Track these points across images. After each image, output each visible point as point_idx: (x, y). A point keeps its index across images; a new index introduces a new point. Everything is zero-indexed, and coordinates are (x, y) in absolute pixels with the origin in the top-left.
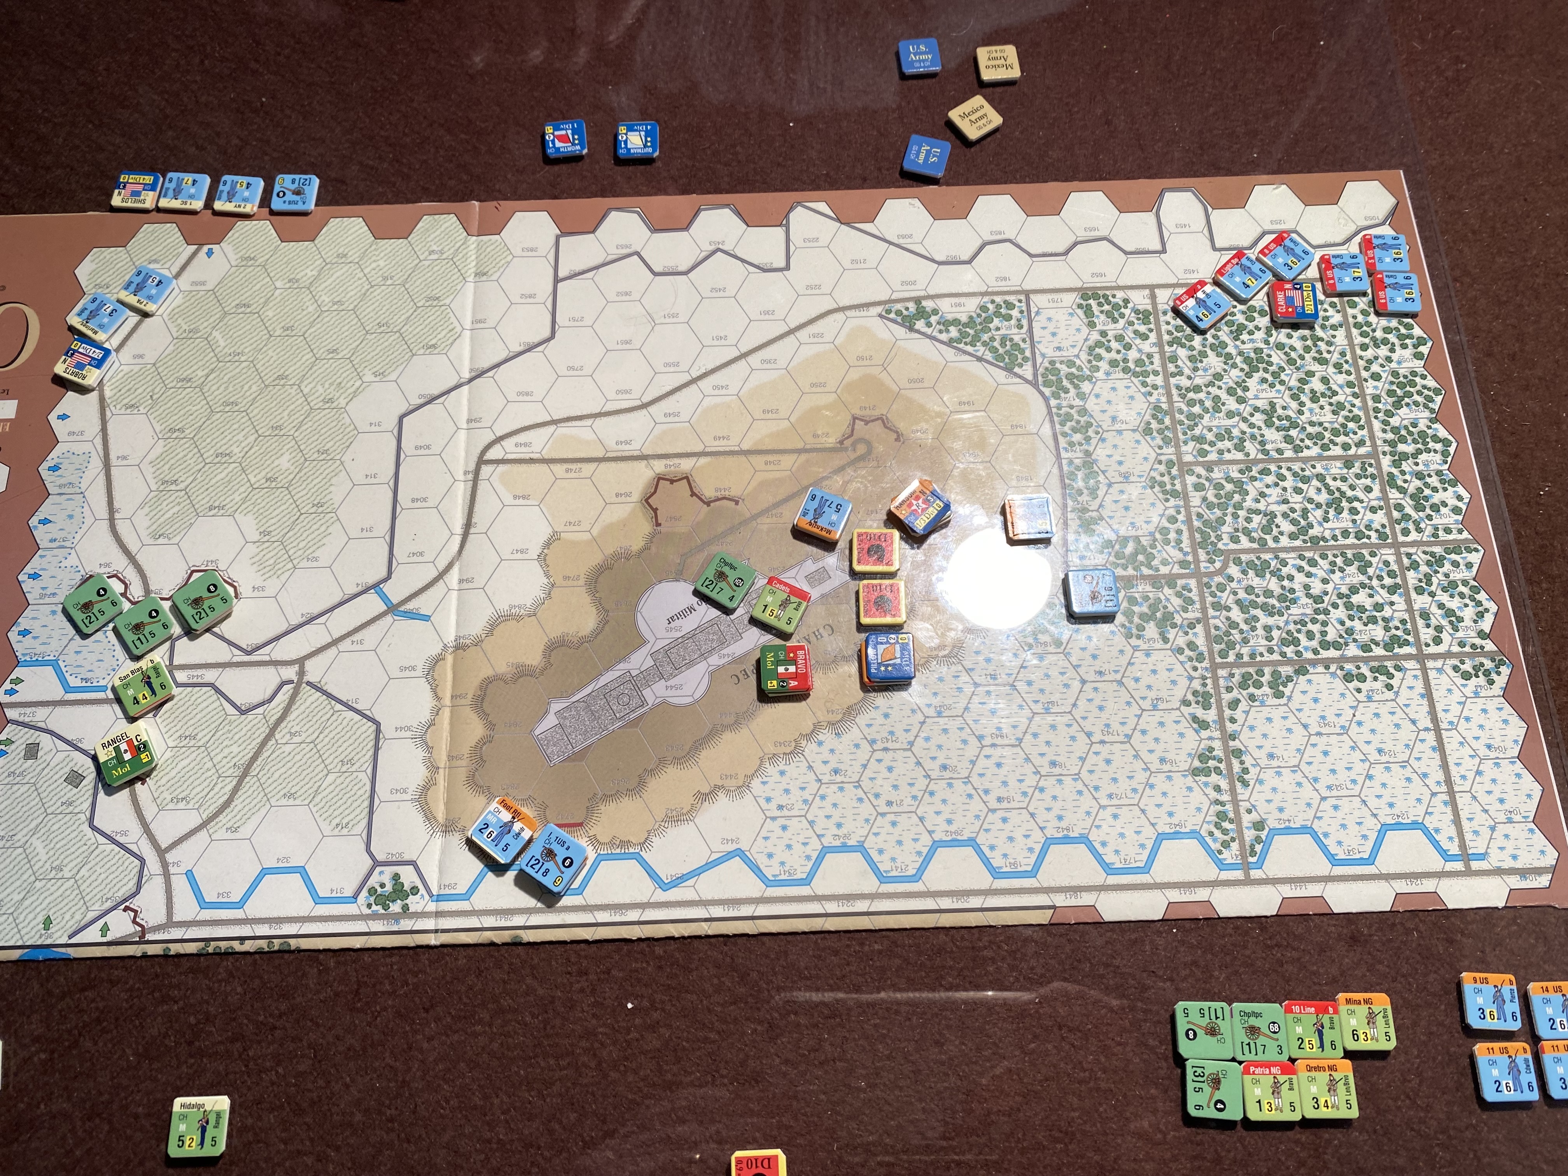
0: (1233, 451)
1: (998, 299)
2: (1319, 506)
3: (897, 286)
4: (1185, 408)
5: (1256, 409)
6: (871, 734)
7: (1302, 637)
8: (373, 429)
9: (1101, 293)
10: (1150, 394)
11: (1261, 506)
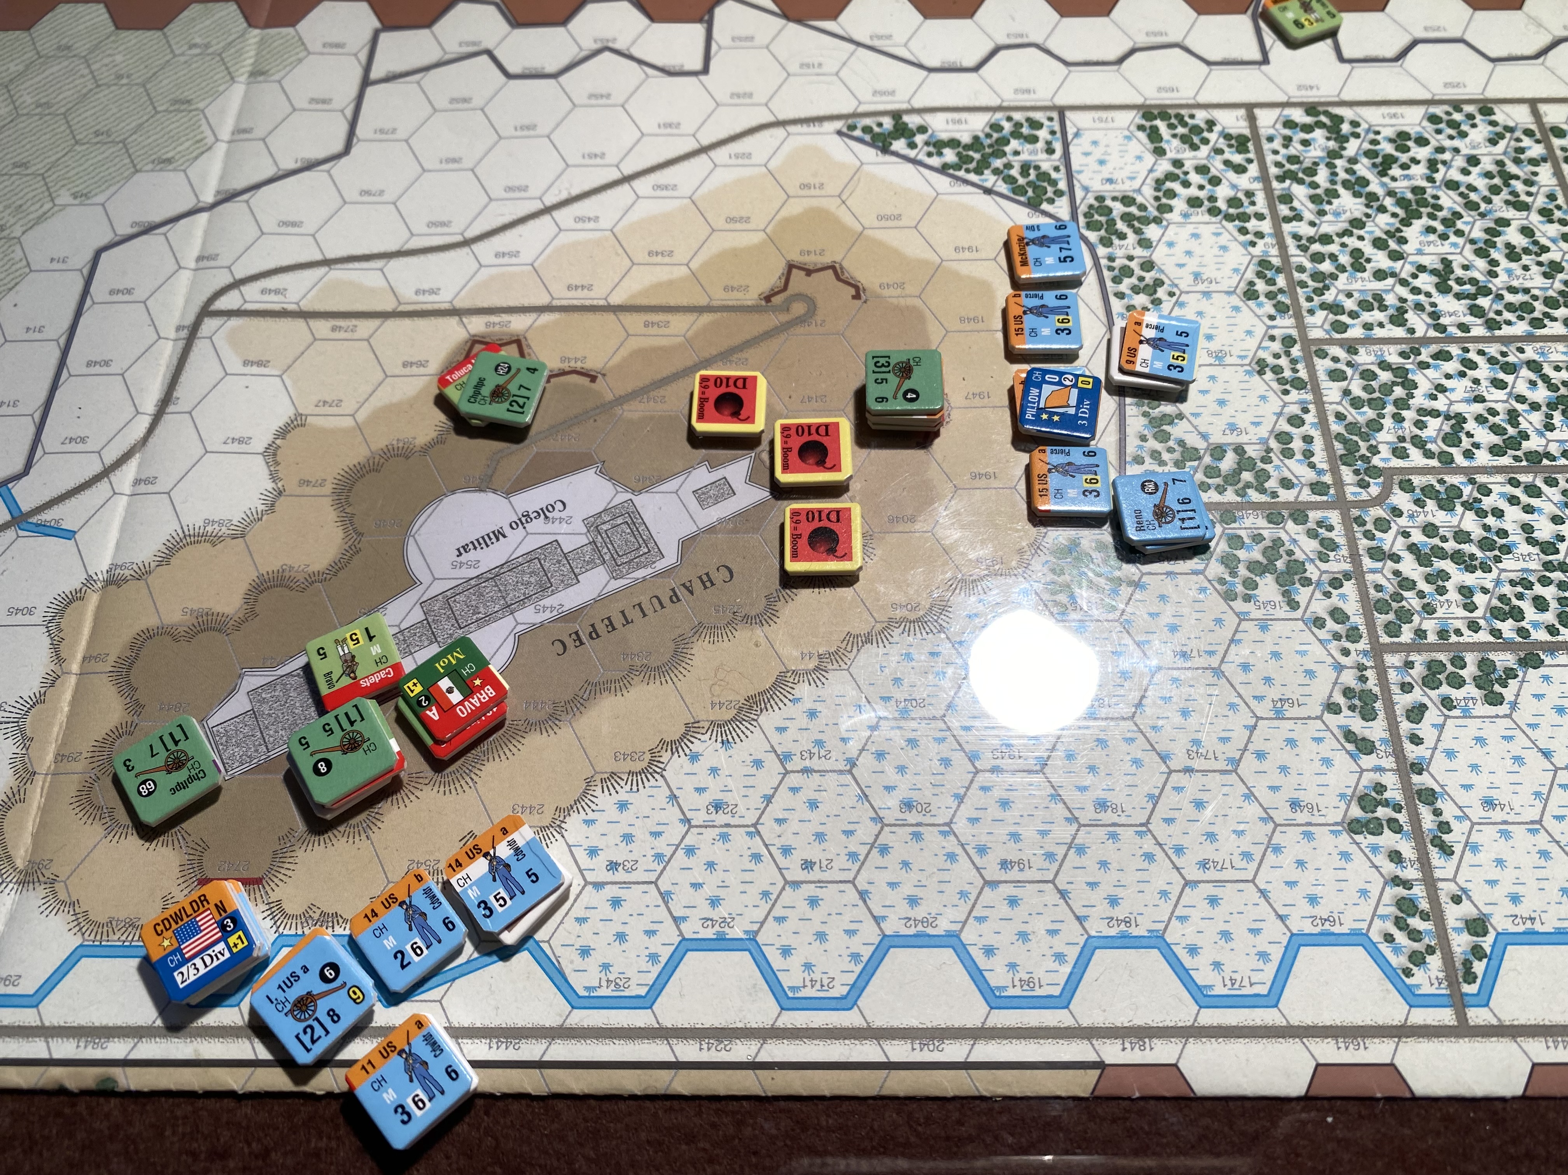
0: (1389, 326)
1: (1018, 116)
2: (1535, 407)
3: (865, 95)
4: (1308, 265)
5: (1422, 268)
6: (784, 743)
7: (1526, 606)
8: (55, 266)
9: (1172, 112)
10: (1253, 244)
11: (1441, 404)
